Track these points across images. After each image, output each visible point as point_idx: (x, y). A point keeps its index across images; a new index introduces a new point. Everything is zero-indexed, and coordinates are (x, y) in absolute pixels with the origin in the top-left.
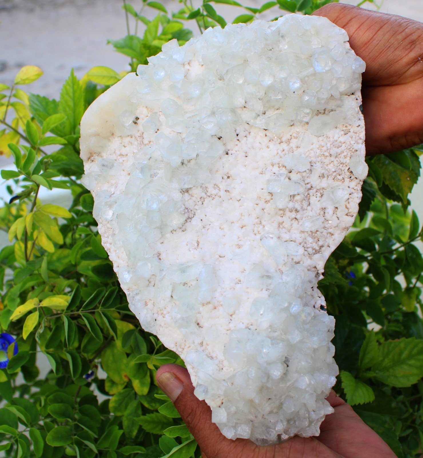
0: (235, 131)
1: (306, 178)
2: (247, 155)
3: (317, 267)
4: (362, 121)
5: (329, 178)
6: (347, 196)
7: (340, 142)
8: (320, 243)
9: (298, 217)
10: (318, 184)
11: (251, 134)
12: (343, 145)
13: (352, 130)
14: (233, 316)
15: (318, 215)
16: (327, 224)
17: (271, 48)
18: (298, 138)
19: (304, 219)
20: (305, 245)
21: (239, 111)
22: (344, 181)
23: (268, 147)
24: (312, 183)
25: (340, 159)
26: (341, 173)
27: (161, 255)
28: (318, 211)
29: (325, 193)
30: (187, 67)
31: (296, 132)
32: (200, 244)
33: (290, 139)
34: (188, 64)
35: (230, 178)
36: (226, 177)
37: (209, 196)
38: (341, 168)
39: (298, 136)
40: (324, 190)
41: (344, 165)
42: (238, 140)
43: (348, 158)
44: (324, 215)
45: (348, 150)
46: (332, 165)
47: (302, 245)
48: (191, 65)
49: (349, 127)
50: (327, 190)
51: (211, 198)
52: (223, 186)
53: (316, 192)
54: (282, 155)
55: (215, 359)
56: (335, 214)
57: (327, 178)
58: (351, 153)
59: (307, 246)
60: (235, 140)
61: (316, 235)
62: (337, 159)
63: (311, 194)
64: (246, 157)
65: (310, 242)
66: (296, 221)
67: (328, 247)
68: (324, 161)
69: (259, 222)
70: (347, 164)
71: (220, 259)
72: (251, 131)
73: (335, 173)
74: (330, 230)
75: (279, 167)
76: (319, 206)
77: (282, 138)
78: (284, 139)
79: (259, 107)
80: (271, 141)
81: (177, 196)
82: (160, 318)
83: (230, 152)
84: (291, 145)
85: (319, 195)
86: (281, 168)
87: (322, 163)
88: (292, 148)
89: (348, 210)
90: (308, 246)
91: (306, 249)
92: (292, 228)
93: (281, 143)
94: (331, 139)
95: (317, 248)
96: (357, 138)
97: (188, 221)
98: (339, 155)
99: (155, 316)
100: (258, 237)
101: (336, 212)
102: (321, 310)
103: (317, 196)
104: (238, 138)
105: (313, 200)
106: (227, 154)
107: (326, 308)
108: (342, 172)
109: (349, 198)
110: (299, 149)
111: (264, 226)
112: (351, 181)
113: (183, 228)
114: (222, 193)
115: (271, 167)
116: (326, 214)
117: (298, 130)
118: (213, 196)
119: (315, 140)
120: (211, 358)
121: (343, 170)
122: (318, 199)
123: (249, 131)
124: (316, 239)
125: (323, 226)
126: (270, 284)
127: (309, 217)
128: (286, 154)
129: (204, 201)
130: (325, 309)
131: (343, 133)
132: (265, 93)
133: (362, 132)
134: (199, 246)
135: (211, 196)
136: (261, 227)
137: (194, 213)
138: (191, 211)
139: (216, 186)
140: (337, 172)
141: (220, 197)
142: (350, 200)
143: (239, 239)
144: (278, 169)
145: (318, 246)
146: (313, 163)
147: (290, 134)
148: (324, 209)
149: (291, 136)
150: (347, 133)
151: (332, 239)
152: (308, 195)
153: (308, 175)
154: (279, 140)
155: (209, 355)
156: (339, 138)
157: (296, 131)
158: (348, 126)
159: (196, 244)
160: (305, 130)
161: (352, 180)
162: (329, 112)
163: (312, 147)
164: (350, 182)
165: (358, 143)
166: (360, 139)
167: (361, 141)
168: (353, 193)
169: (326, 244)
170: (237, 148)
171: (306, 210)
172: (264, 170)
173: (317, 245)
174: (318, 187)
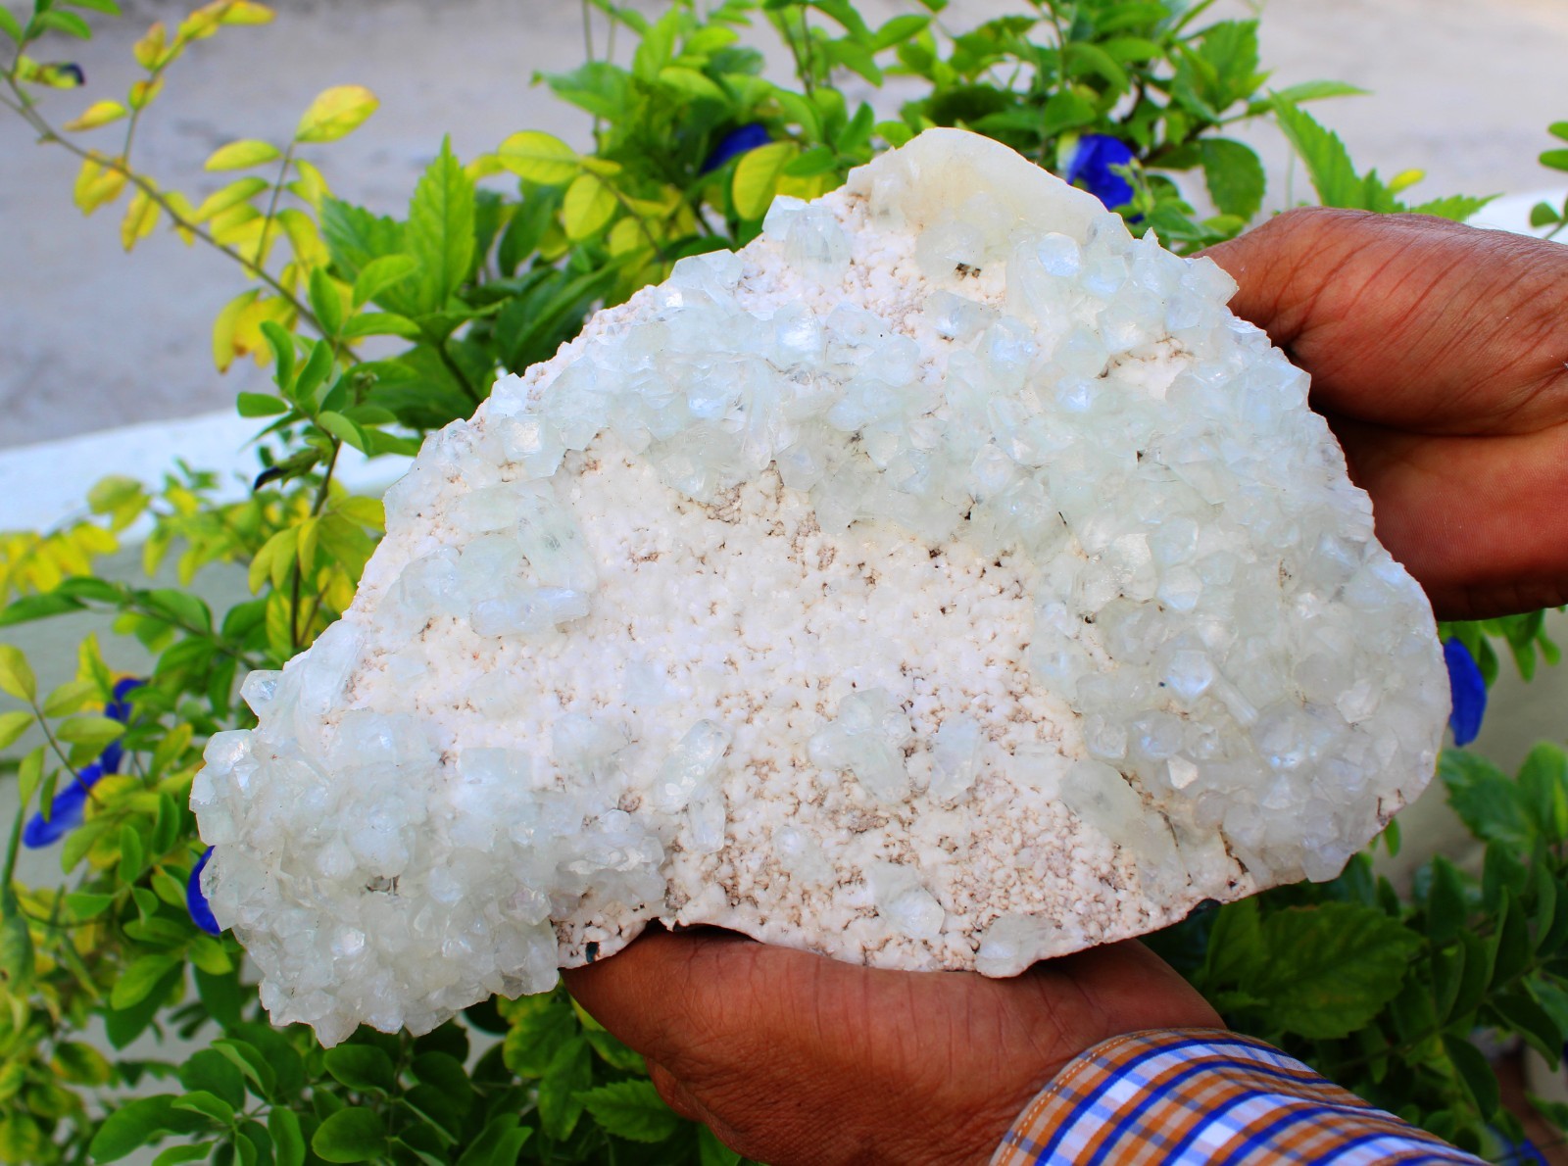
0: (1005, 553)
1: (925, 799)
2: (948, 610)
3: (689, 902)
4: (1165, 918)
5: (951, 867)
6: (917, 936)
7: (1069, 871)
8: (759, 894)
9: (804, 809)
10: (922, 841)
11: (1017, 600)
12: (1062, 882)
13: (1122, 895)
14: (468, 710)
15: (834, 865)
16: (819, 899)
17: (1291, 572)
18: (1042, 741)
19: (809, 826)
20: (735, 853)
21: (1071, 544)
22: (961, 914)
23: (989, 662)
24: (919, 822)
25: (1018, 883)
26: (978, 897)
27: (593, 472)
28: (845, 863)
29: (906, 868)
30: (1163, 351)
31: (1057, 730)
32: (649, 562)
33: (1034, 718)
34: (1172, 350)
35: (870, 586)
36: (867, 572)
37: (794, 545)
38: (993, 893)
39: (1048, 739)
40: (914, 862)
41: (1005, 902)
42: (984, 571)
43: (1029, 908)
44: (842, 882)
45: (1053, 899)
46: (992, 864)
47: (729, 843)
48: (1174, 360)
49: (1131, 885)
50: (918, 872)
51: (791, 552)
52: (836, 571)
53: (902, 841)
54: (973, 709)
55: (350, 696)
56: (857, 914)
57: (951, 863)
58: (1046, 910)
59: (735, 857)
60: (980, 562)
61: (776, 875)
62: (1015, 875)
63: (888, 828)
64: (943, 610)
65: (750, 864)
66: (791, 809)
67: (760, 921)
68: (995, 838)
69: (755, 704)
70: (1011, 907)
71: (624, 631)
72: (1026, 599)
73: (974, 881)
74: (806, 913)
75: (933, 713)
76: (864, 861)
77: (1031, 694)
78: (1026, 701)
79: (1097, 598)
80: (1012, 667)
81: (759, 455)
82: (425, 524)
83: (940, 559)
84: (1014, 727)
85: (895, 852)
86: (933, 719)
87: (987, 833)
88: (1006, 731)
89: (878, 950)
90: (737, 862)
91: (725, 858)
92: (769, 804)
93: (1013, 698)
94: (1070, 842)
95: (742, 889)
96: (1103, 918)
97: (710, 511)
98: (1031, 877)
99: (427, 512)
100: (713, 714)
101: (862, 915)
102: (585, 946)
103: (891, 847)
104: (992, 570)
105: (874, 840)
106: (934, 554)
107: (597, 958)
108: (984, 900)
109: (914, 942)
110: (1006, 754)
111: (748, 721)
112: (967, 934)
113: (686, 506)
114: (815, 577)
115: (930, 690)
116: (847, 888)
117: (1066, 734)
118: (798, 556)
119: (1049, 791)
120: (350, 685)
121: (991, 901)
122: (883, 852)
123: (1022, 594)
124: (765, 879)
125: (808, 886)
126: (579, 785)
127: (817, 842)
128: (978, 720)
129: (778, 535)
130: (592, 958)
131: (1105, 869)
132: (1147, 601)
133: (1129, 928)
134: (643, 563)
135: (798, 549)
136: (744, 715)
137: (736, 519)
138: (739, 510)
139: (829, 554)
140: (976, 886)
141: (804, 576)
142: (906, 946)
143: (691, 665)
144: (927, 710)
145: (749, 889)
146: (979, 807)
147: (1049, 715)
148: (856, 878)
149: (1044, 718)
150: (1110, 884)
151: (785, 925)
152: (883, 822)
153: (936, 802)
154: (1019, 689)
155: (355, 680)
156: (1083, 862)
157: (1061, 731)
158: (1135, 879)
159: (644, 553)
160: (1077, 755)
161: (970, 936)
162: (1159, 812)
163: (1024, 789)
164: (964, 932)
165: (1083, 924)
166: (1102, 929)
167: (1093, 929)
168: (929, 950)
169: (765, 912)
170: (958, 574)
171: (837, 828)
172: (916, 672)
173: (750, 885)
174: (914, 843)
